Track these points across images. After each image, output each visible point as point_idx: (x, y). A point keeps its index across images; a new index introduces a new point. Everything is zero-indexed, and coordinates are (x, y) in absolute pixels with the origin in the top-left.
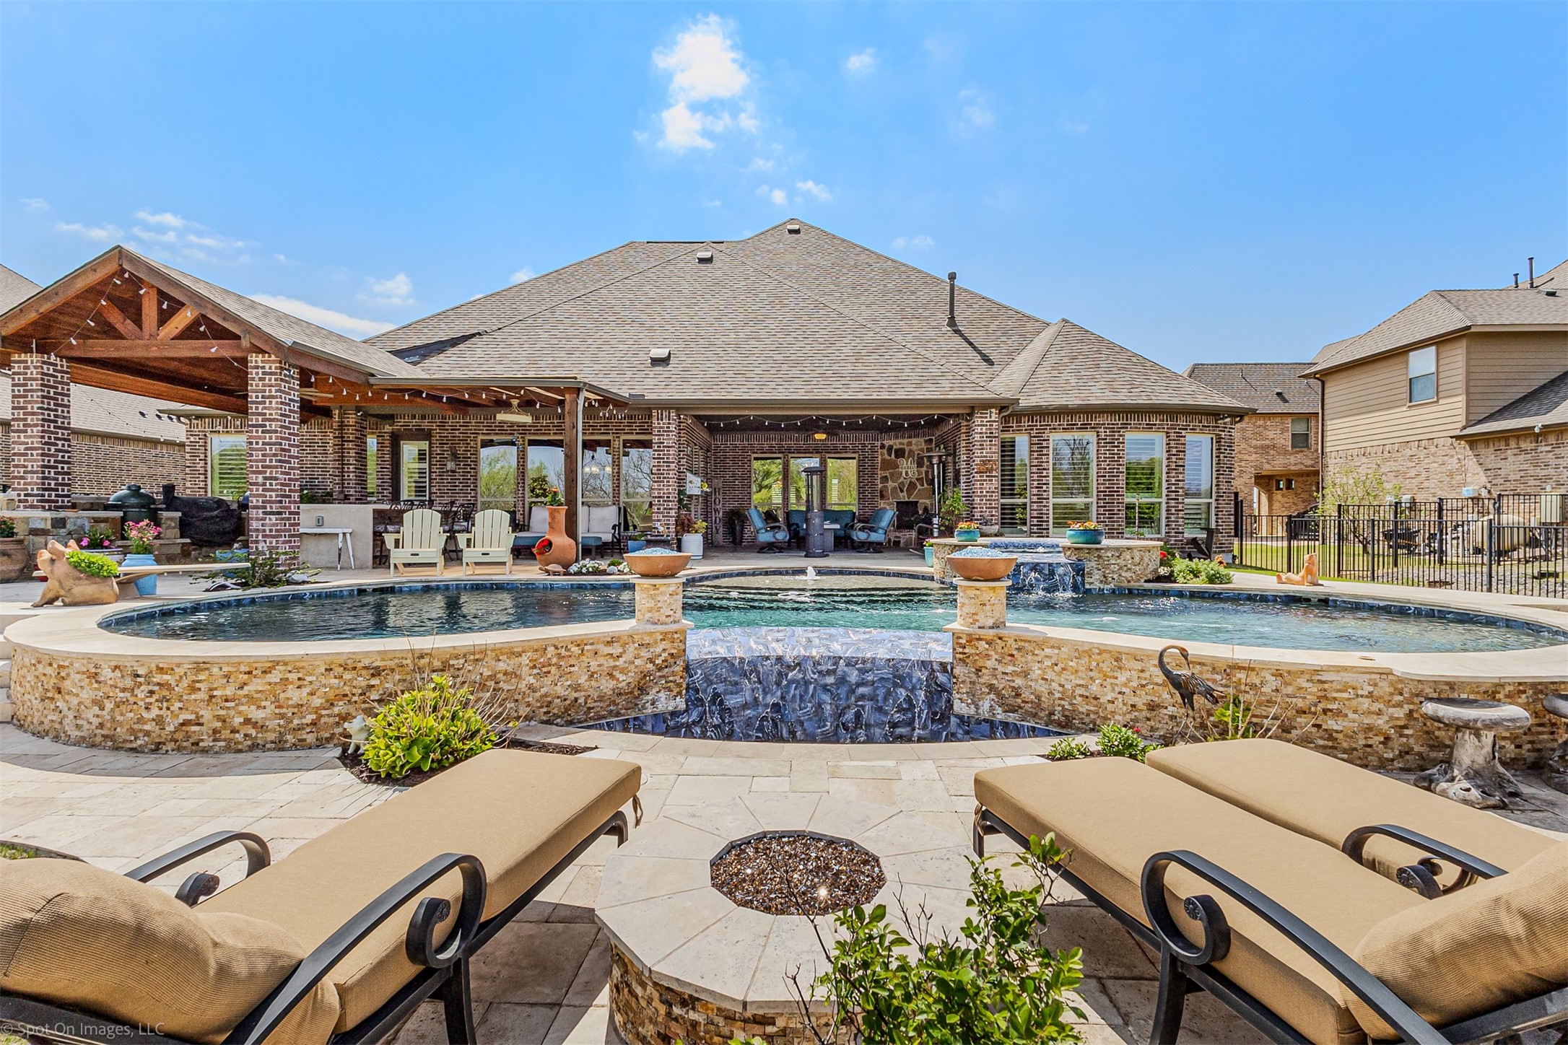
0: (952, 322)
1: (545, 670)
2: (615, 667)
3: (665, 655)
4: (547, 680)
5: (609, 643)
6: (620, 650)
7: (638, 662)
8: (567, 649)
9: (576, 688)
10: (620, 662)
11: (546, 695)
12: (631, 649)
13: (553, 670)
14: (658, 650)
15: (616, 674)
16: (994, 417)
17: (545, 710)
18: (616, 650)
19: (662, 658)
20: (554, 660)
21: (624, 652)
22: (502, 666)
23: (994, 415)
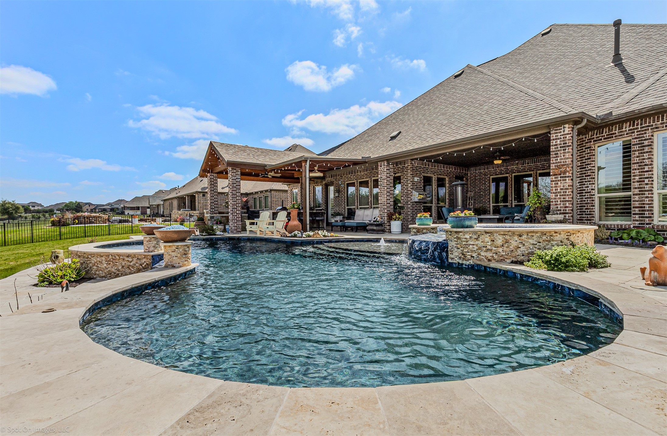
0: (617, 59)
1: (109, 262)
2: (130, 265)
3: (145, 264)
4: (110, 266)
5: (128, 256)
6: (131, 260)
7: (137, 265)
8: (115, 257)
9: (118, 270)
10: (131, 264)
11: (109, 271)
12: (135, 259)
13: (111, 263)
14: (143, 261)
15: (130, 267)
16: (567, 130)
17: (109, 275)
18: (130, 260)
19: (144, 265)
20: (111, 260)
21: (133, 260)
22: (98, 259)
23: (567, 128)
